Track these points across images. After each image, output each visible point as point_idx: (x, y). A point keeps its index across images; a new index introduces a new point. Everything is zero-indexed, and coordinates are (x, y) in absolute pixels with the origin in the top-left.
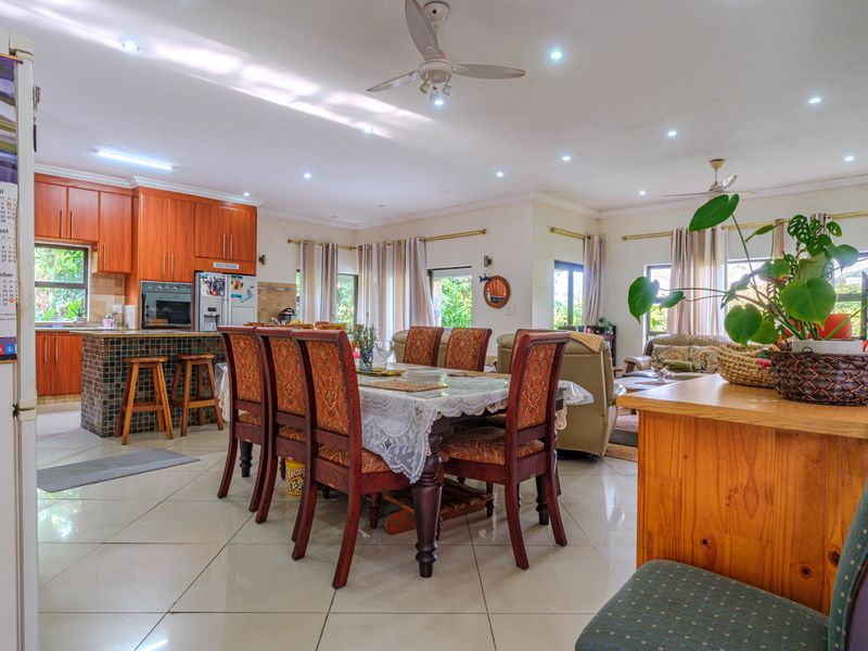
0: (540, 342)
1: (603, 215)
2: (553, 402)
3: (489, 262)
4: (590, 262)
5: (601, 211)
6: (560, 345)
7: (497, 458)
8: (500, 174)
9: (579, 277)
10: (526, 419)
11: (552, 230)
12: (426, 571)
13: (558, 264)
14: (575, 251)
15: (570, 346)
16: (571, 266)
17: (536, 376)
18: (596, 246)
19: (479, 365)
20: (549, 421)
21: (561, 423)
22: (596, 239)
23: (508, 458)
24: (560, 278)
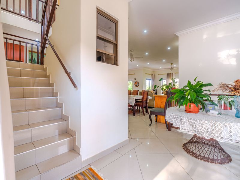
0: (146, 91)
1: (155, 71)
2: (147, 98)
3: (135, 79)
4: (152, 79)
5: (154, 70)
6: (148, 92)
7: (141, 104)
8: (138, 66)
9: (151, 81)
10: (144, 100)
11: (146, 74)
12: (134, 115)
13: (147, 79)
14: (150, 77)
15: (149, 92)
16: (149, 80)
17: (145, 95)
18: (153, 76)
19: (137, 94)
20: (147, 101)
21: (148, 101)
22: (153, 75)
23: (142, 104)
24: (147, 81)
